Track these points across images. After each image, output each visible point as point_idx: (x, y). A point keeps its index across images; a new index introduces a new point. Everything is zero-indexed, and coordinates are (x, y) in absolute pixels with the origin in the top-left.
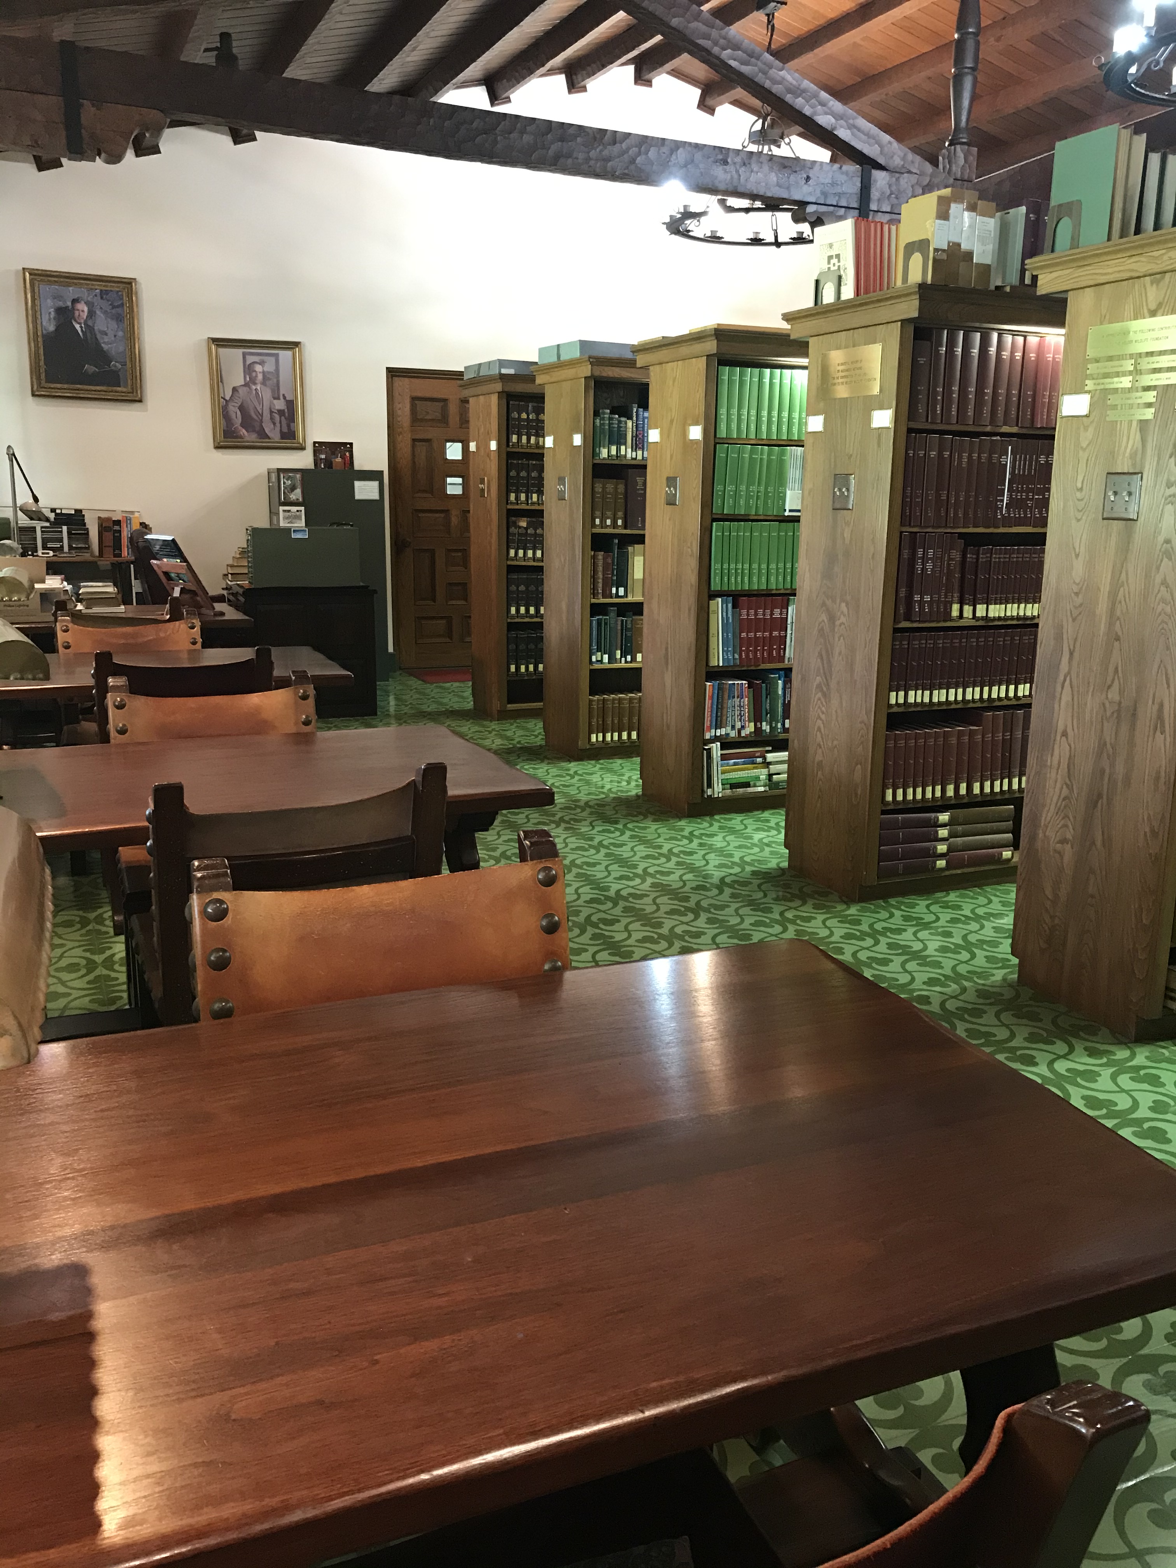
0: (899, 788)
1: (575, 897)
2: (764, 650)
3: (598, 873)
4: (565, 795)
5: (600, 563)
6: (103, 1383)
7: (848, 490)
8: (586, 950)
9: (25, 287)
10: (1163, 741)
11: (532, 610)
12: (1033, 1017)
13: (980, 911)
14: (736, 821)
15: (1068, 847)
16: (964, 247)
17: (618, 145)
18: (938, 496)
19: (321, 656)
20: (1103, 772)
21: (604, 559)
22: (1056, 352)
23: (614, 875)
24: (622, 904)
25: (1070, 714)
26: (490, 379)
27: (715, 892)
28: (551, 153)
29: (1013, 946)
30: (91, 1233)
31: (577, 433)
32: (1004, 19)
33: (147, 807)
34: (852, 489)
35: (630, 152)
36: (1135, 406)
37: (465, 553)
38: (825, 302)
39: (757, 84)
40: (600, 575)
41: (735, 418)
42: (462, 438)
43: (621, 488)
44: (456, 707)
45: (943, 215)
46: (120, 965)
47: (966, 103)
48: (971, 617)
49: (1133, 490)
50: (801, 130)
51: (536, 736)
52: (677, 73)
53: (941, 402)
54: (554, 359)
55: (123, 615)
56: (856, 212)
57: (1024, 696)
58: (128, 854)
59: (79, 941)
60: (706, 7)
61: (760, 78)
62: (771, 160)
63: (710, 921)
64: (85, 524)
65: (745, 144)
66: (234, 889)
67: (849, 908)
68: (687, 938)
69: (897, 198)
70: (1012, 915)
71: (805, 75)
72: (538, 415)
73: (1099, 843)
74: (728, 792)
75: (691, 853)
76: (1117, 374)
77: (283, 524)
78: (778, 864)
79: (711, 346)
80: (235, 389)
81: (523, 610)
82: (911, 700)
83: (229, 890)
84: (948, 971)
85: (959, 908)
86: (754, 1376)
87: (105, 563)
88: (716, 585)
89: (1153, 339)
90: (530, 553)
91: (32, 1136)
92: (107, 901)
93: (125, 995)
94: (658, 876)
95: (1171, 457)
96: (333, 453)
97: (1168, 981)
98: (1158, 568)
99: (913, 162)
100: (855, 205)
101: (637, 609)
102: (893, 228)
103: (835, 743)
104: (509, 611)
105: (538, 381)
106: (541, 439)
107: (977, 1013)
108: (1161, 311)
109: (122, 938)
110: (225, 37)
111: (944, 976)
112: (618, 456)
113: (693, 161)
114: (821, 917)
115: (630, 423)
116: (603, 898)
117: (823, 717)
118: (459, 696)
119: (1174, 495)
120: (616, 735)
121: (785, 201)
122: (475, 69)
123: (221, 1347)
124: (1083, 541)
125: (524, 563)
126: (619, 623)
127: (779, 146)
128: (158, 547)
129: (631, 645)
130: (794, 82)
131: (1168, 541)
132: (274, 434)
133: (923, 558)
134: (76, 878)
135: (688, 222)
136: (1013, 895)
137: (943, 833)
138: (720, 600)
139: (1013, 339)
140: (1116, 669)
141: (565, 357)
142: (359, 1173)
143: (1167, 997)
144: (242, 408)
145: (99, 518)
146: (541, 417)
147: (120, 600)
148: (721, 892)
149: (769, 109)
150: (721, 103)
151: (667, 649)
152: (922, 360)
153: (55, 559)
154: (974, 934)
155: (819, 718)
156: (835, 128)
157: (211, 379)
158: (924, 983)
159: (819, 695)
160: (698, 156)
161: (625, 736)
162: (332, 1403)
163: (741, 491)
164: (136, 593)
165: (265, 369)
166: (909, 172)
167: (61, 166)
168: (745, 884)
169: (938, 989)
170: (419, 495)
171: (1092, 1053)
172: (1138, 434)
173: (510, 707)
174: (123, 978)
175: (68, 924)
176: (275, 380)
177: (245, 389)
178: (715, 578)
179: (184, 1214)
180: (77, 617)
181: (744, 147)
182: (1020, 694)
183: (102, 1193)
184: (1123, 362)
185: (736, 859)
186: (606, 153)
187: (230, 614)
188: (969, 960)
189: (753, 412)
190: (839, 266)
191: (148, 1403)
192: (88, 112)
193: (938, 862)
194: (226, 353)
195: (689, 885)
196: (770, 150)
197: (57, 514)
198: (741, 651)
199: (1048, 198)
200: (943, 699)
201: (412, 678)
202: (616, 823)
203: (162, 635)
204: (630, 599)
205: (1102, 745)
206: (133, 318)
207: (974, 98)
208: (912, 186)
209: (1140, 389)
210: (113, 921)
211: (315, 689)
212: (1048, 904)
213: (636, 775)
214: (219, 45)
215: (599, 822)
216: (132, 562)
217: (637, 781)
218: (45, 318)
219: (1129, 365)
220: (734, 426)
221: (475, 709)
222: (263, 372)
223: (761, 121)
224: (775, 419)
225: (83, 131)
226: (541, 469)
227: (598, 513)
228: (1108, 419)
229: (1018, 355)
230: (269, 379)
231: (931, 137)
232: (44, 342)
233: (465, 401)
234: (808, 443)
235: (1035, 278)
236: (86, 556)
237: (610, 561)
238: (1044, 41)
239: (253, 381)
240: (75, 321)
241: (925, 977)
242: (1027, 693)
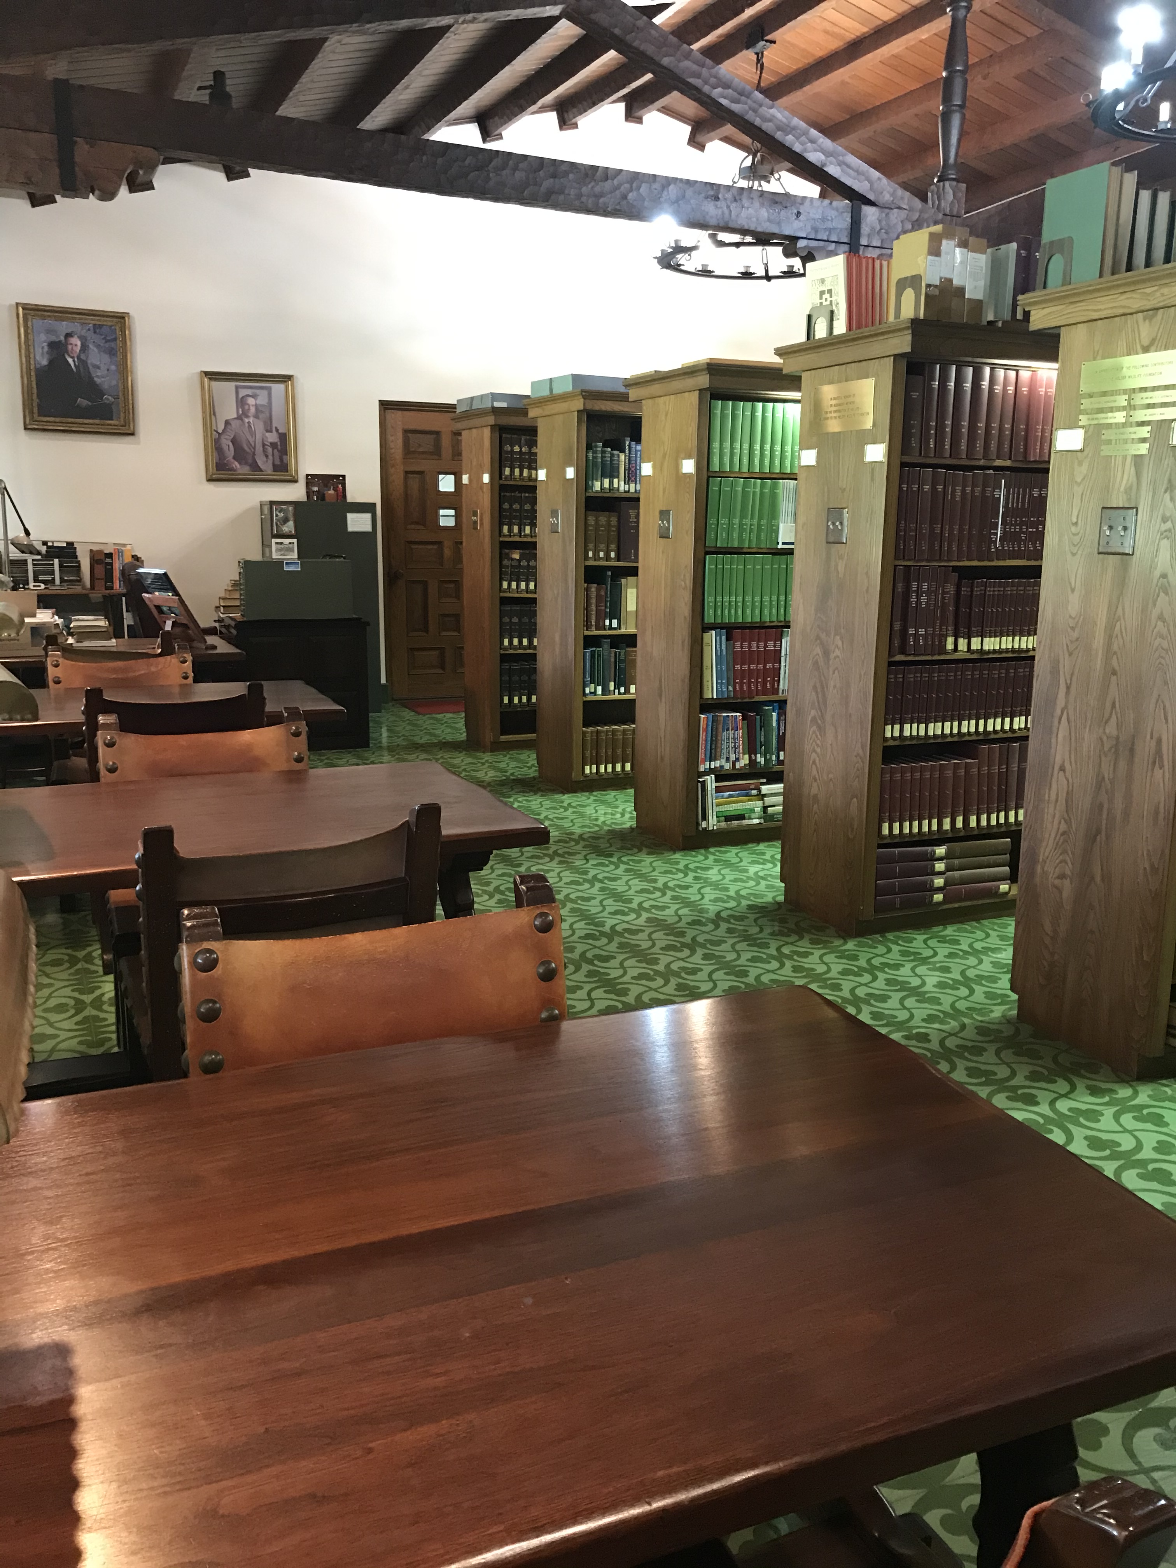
0: (895, 822)
1: (570, 932)
2: (757, 682)
3: (593, 907)
4: (558, 827)
5: (593, 595)
6: (85, 1475)
7: (841, 524)
8: (581, 988)
9: (18, 321)
10: (1161, 777)
11: (525, 642)
12: (1033, 1055)
13: (978, 946)
14: (732, 853)
15: (1067, 882)
16: (956, 282)
17: (609, 181)
18: (932, 529)
19: (313, 690)
20: (1101, 806)
21: (598, 590)
22: (1048, 386)
23: (609, 909)
24: (617, 940)
25: (1067, 749)
26: (482, 413)
27: (711, 927)
28: (543, 189)
29: (1012, 981)
30: (75, 1309)
31: (570, 466)
32: (991, 56)
33: (137, 851)
34: (846, 523)
35: (622, 188)
36: (1129, 442)
37: (458, 585)
38: (817, 338)
39: (747, 122)
40: (593, 607)
41: (727, 451)
42: (456, 470)
43: (614, 521)
44: (449, 738)
45: (935, 251)
46: (110, 1005)
47: (954, 140)
48: (966, 649)
49: (1128, 525)
50: (790, 165)
51: (530, 768)
52: (667, 110)
53: (933, 436)
54: (546, 393)
55: (114, 649)
56: (846, 247)
57: (1019, 729)
58: (118, 896)
59: (68, 980)
60: (696, 46)
61: (750, 116)
62: (761, 196)
63: (706, 957)
64: (76, 557)
65: (736, 180)
66: (224, 939)
67: (845, 943)
68: (683, 975)
69: (886, 233)
70: (1010, 950)
71: (794, 113)
72: (530, 448)
73: (1098, 879)
74: (723, 824)
75: (687, 887)
76: (1111, 410)
77: (275, 556)
78: (774, 898)
79: (704, 380)
80: (227, 423)
81: (516, 641)
82: (907, 733)
83: (218, 940)
84: (946, 1007)
85: (957, 942)
86: (766, 1463)
87: (97, 596)
88: (709, 617)
89: (1146, 375)
90: (523, 585)
91: (13, 1203)
92: (97, 938)
93: (114, 1036)
94: (653, 911)
95: (1166, 492)
96: (326, 486)
97: (1169, 1019)
98: (1155, 605)
99: (902, 198)
100: (846, 240)
101: (631, 640)
102: (885, 263)
103: (831, 776)
104: (502, 642)
105: (532, 413)
106: (534, 472)
107: (978, 1051)
108: (1153, 348)
109: (111, 977)
110: (219, 76)
111: (943, 1012)
112: (611, 489)
113: (684, 197)
114: (817, 953)
115: (622, 456)
116: (598, 934)
117: (818, 750)
118: (451, 727)
119: (1169, 530)
120: (610, 767)
121: (774, 235)
122: (468, 106)
123: (207, 1435)
124: (1079, 576)
125: (516, 595)
126: (613, 655)
127: (769, 182)
128: (149, 581)
129: (625, 677)
130: (784, 120)
131: (1164, 576)
132: (265, 465)
133: (917, 592)
134: (64, 915)
135: (679, 256)
136: (1011, 929)
137: (940, 866)
138: (714, 632)
139: (1005, 373)
140: (1113, 705)
141: (556, 391)
142: (352, 1242)
143: (1168, 1034)
144: (234, 441)
145: (91, 551)
146: (534, 450)
147: (112, 634)
148: (717, 926)
149: (759, 145)
150: (711, 140)
151: (660, 681)
152: (915, 395)
153: (48, 592)
154: (972, 969)
155: (814, 751)
156: (825, 165)
157: (204, 412)
158: (923, 1020)
159: (814, 728)
160: (689, 192)
161: (618, 767)
162: (324, 1497)
163: (734, 524)
164: (128, 626)
165: (258, 402)
166: (899, 208)
167: (55, 201)
168: (741, 918)
169: (936, 1026)
170: (413, 526)
171: (1094, 1091)
172: (1133, 469)
173: (503, 738)
174: (112, 1019)
175: (56, 963)
176: (268, 415)
177: (238, 422)
178: (708, 611)
179: (172, 1286)
180: (68, 652)
181: (734, 183)
182: (1016, 727)
183: (84, 1265)
184: (1118, 397)
185: (732, 893)
186: (597, 189)
187: (223, 647)
188: (968, 996)
189: (746, 446)
190: (831, 302)
191: (133, 1497)
192: (82, 150)
193: (935, 896)
194: (218, 386)
195: (685, 920)
196: (760, 185)
197: (48, 547)
198: (735, 683)
199: (1039, 233)
200: (939, 732)
201: (404, 709)
202: (611, 856)
203: (153, 669)
204: (623, 631)
205: (1100, 781)
206: (126, 353)
207: (962, 134)
208: (902, 222)
209: (1134, 424)
210: (103, 958)
211: (307, 725)
212: (1047, 941)
213: (630, 807)
214: (212, 83)
215: (593, 856)
216: (124, 595)
217: (631, 813)
218: (39, 351)
219: (1122, 400)
220: (727, 460)
221: (468, 740)
222: (256, 405)
223: (751, 157)
224: (768, 453)
225: (77, 169)
226: (534, 501)
227: (591, 546)
228: (1102, 454)
229: (1011, 389)
230: (262, 412)
231: (918, 173)
232: (37, 376)
233: (458, 434)
234: (802, 476)
235: (1027, 314)
236: (77, 589)
237: (603, 593)
238: (1030, 78)
239: (245, 414)
240: (69, 355)
241: (924, 1014)
242: (1023, 726)
